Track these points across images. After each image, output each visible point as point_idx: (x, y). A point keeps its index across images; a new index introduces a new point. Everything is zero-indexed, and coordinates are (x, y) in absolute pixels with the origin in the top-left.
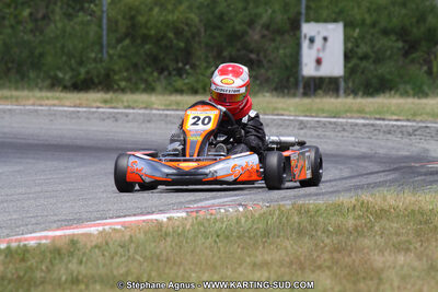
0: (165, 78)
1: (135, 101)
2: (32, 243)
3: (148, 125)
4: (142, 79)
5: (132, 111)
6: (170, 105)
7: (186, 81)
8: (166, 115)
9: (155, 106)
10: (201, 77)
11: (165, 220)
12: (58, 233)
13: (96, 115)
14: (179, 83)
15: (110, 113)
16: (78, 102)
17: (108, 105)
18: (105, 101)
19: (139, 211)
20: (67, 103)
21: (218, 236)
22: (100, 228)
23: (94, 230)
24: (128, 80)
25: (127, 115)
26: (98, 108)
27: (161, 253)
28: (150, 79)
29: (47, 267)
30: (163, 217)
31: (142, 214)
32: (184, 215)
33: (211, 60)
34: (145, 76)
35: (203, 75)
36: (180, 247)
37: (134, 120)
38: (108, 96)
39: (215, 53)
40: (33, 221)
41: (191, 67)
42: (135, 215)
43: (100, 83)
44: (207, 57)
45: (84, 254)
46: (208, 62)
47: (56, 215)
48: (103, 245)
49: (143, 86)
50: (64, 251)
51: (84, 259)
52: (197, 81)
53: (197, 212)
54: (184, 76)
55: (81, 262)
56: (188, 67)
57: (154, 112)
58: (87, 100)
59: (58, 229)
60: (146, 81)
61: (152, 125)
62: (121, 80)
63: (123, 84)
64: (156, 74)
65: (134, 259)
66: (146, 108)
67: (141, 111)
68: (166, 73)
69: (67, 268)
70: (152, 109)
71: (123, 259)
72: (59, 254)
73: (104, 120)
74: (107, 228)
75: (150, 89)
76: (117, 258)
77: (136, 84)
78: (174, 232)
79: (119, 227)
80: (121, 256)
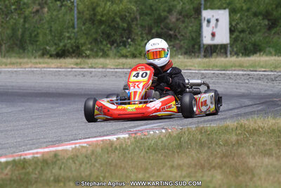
0: (115, 47)
1: (96, 64)
2: (29, 157)
3: (105, 79)
4: (100, 49)
5: (93, 70)
6: (118, 65)
7: (129, 50)
8: (116, 72)
9: (109, 66)
10: (139, 47)
11: (115, 139)
12: (46, 150)
13: (71, 73)
14: (124, 51)
15: (80, 71)
16: (59, 65)
17: (79, 66)
18: (77, 64)
19: (98, 134)
20: (53, 66)
21: (149, 149)
22: (73, 146)
23: (69, 147)
24: (91, 50)
25: (91, 73)
26: (72, 68)
27: (112, 161)
28: (106, 49)
29: (39, 172)
30: (113, 138)
31: (100, 136)
32: (127, 136)
33: (144, 35)
34: (102, 47)
35: (139, 45)
36: (125, 157)
37: (95, 76)
38: (79, 61)
39: (146, 31)
40: (31, 142)
41: (132, 41)
42: (95, 137)
43: (73, 52)
44: (142, 34)
45: (63, 163)
46: (143, 37)
47: (44, 138)
48: (75, 157)
49: (101, 54)
50: (49, 161)
51: (63, 166)
52: (136, 49)
53: (135, 134)
54: (128, 46)
55: (60, 168)
56: (129, 40)
57: (108, 70)
58: (65, 63)
59: (47, 147)
60: (103, 50)
61: (107, 79)
62: (86, 50)
63: (88, 52)
64: (109, 46)
65: (95, 166)
66: (103, 68)
67: (100, 70)
68: (115, 45)
69: (52, 173)
70: (106, 68)
71: (88, 165)
72: (47, 164)
73: (76, 76)
74: (77, 145)
75: (105, 55)
76: (83, 165)
77: (97, 52)
78: (120, 147)
79: (85, 145)
80: (86, 163)
